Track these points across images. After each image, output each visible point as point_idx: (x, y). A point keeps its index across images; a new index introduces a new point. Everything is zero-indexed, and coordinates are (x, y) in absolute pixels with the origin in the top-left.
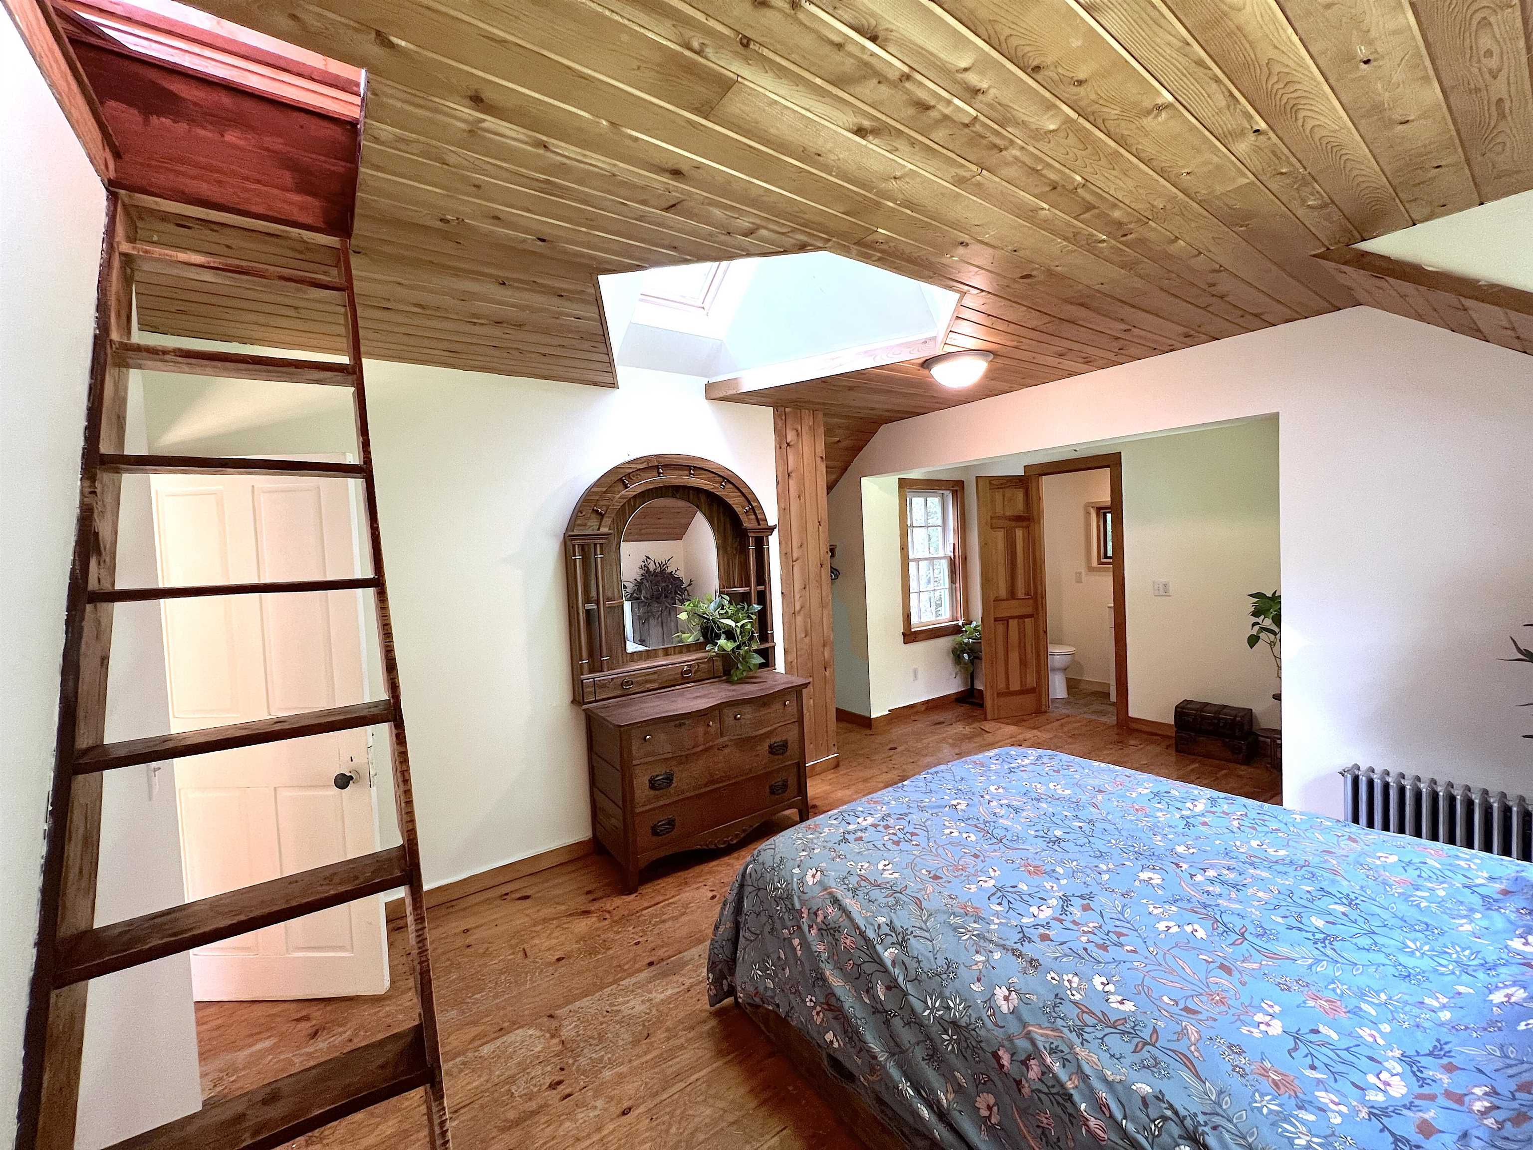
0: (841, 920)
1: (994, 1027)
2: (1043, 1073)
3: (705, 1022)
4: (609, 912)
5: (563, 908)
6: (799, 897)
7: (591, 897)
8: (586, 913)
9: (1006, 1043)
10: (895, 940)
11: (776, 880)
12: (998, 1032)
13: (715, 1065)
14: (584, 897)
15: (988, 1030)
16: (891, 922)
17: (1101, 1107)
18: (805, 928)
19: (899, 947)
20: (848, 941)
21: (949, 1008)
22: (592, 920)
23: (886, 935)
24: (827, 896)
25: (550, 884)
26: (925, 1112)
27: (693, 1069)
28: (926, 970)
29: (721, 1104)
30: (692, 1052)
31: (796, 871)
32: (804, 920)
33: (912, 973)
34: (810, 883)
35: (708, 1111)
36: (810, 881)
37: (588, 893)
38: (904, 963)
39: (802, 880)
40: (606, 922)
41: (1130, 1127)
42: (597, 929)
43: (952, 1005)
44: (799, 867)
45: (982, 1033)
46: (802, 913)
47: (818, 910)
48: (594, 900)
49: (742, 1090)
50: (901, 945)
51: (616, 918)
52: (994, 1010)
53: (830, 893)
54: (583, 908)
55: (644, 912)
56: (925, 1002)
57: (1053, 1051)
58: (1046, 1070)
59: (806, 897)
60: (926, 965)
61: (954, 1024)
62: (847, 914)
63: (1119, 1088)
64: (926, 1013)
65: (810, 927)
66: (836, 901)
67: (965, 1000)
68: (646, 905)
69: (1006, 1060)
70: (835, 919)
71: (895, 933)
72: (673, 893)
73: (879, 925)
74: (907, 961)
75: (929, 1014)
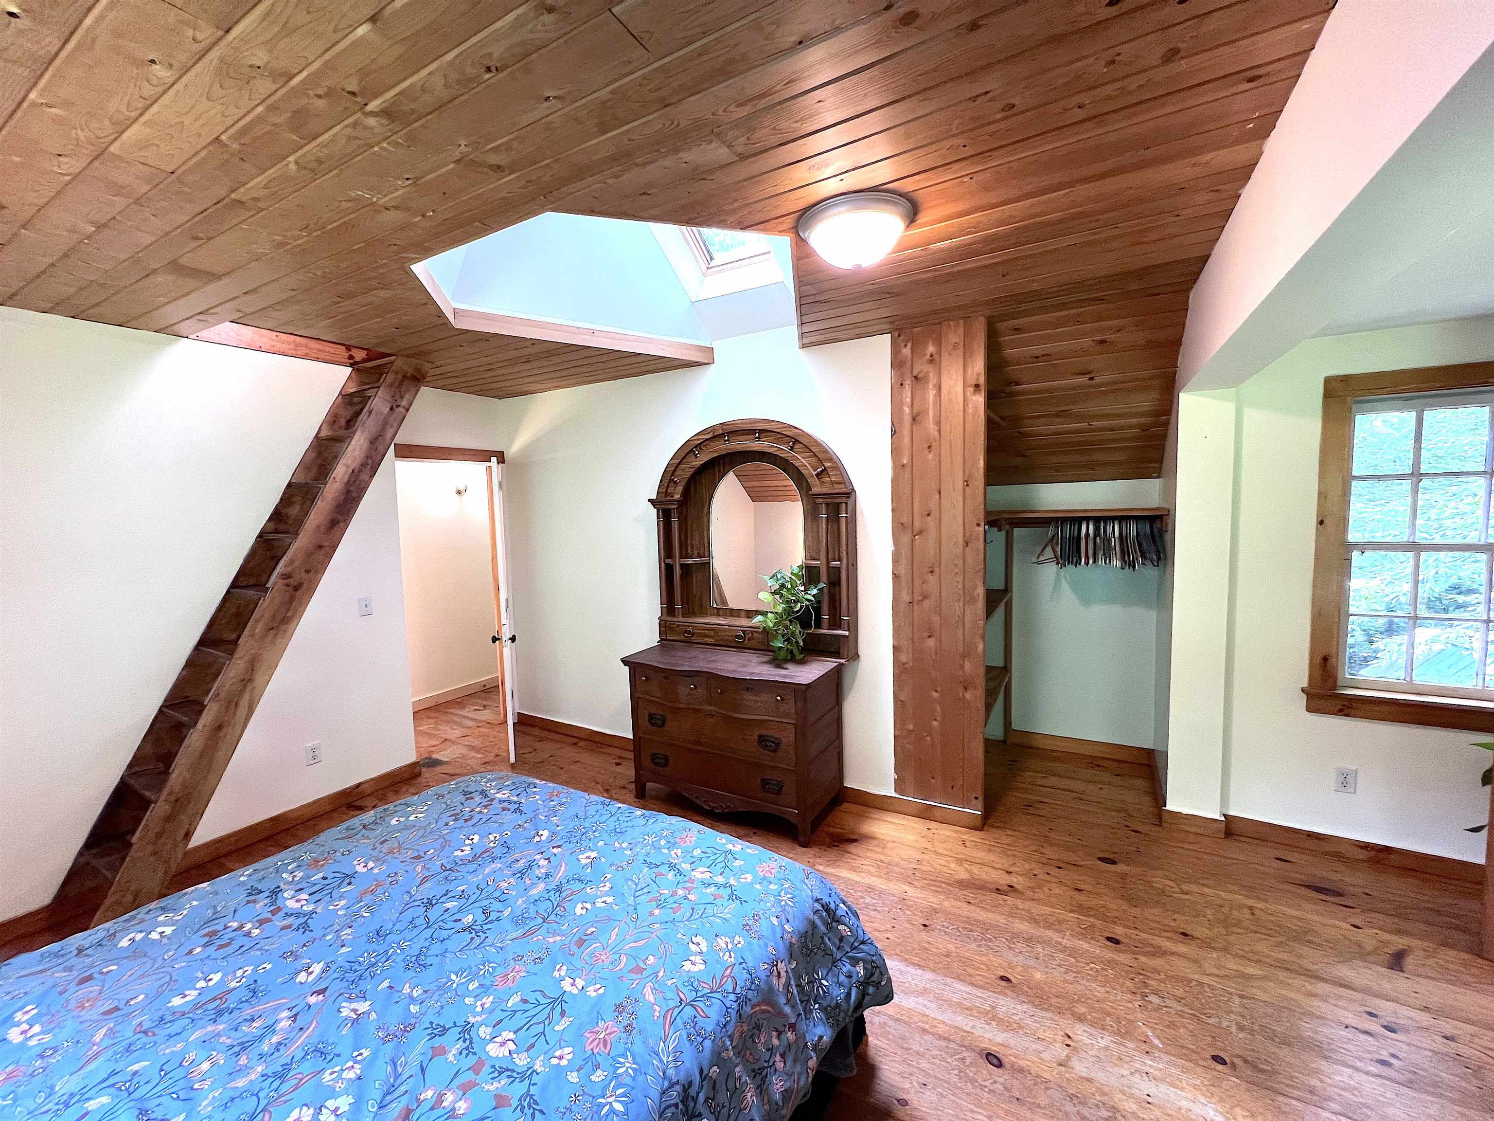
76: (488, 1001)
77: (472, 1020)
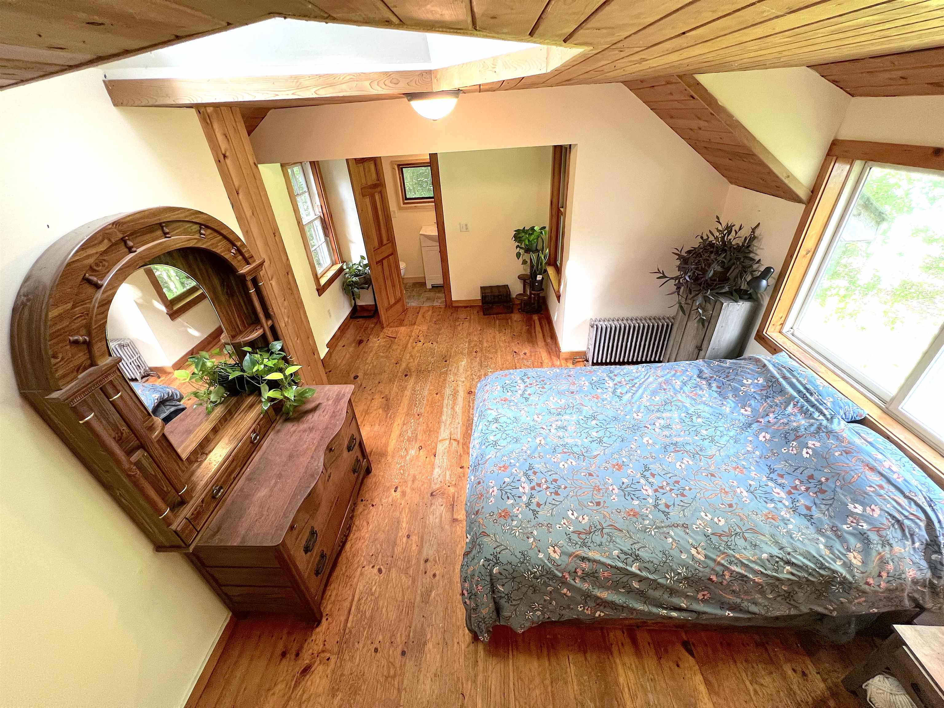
0: (594, 566)
1: (704, 569)
2: (731, 574)
3: (476, 652)
4: (323, 651)
5: (281, 686)
6: (557, 570)
7: (291, 656)
8: (306, 670)
9: (712, 572)
10: (632, 559)
11: (530, 568)
12: (707, 570)
13: (511, 667)
14: (284, 662)
15: (702, 572)
16: (621, 550)
17: (756, 572)
18: (572, 582)
19: (637, 561)
20: (605, 575)
21: (679, 574)
22: (319, 670)
23: (626, 559)
24: (575, 559)
25: (235, 682)
26: (674, 614)
27: (505, 682)
28: (658, 564)
29: (537, 681)
30: (494, 674)
31: (541, 556)
32: (568, 579)
33: (653, 569)
34: (557, 557)
35: (537, 692)
36: (553, 555)
37: (284, 655)
38: (645, 567)
39: (549, 559)
40: (333, 661)
41: (769, 572)
42: (333, 672)
43: (681, 572)
44: (539, 551)
45: (700, 574)
46: (565, 576)
47: (576, 569)
48: (297, 655)
49: (535, 663)
50: (637, 559)
51: (336, 649)
52: (699, 562)
53: (576, 556)
54: (298, 669)
55: (349, 625)
56: (666, 577)
57: (730, 563)
58: (732, 572)
59: (563, 567)
60: (655, 561)
61: (686, 578)
62: (594, 561)
63: (758, 561)
64: (668, 582)
65: (574, 580)
66: (583, 559)
67: (684, 565)
68: (343, 618)
69: (714, 578)
70: (591, 568)
71: (628, 554)
72: (350, 593)
73: (618, 556)
74: (646, 565)
75: (670, 581)
76: (604, 396)
77: (611, 394)
